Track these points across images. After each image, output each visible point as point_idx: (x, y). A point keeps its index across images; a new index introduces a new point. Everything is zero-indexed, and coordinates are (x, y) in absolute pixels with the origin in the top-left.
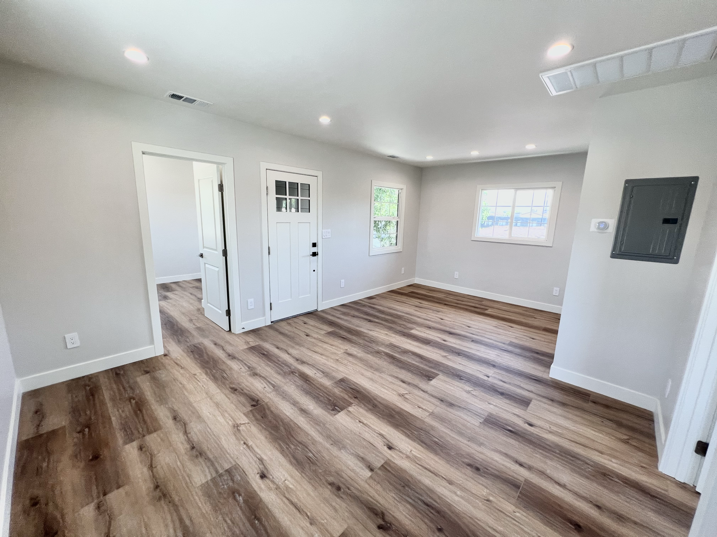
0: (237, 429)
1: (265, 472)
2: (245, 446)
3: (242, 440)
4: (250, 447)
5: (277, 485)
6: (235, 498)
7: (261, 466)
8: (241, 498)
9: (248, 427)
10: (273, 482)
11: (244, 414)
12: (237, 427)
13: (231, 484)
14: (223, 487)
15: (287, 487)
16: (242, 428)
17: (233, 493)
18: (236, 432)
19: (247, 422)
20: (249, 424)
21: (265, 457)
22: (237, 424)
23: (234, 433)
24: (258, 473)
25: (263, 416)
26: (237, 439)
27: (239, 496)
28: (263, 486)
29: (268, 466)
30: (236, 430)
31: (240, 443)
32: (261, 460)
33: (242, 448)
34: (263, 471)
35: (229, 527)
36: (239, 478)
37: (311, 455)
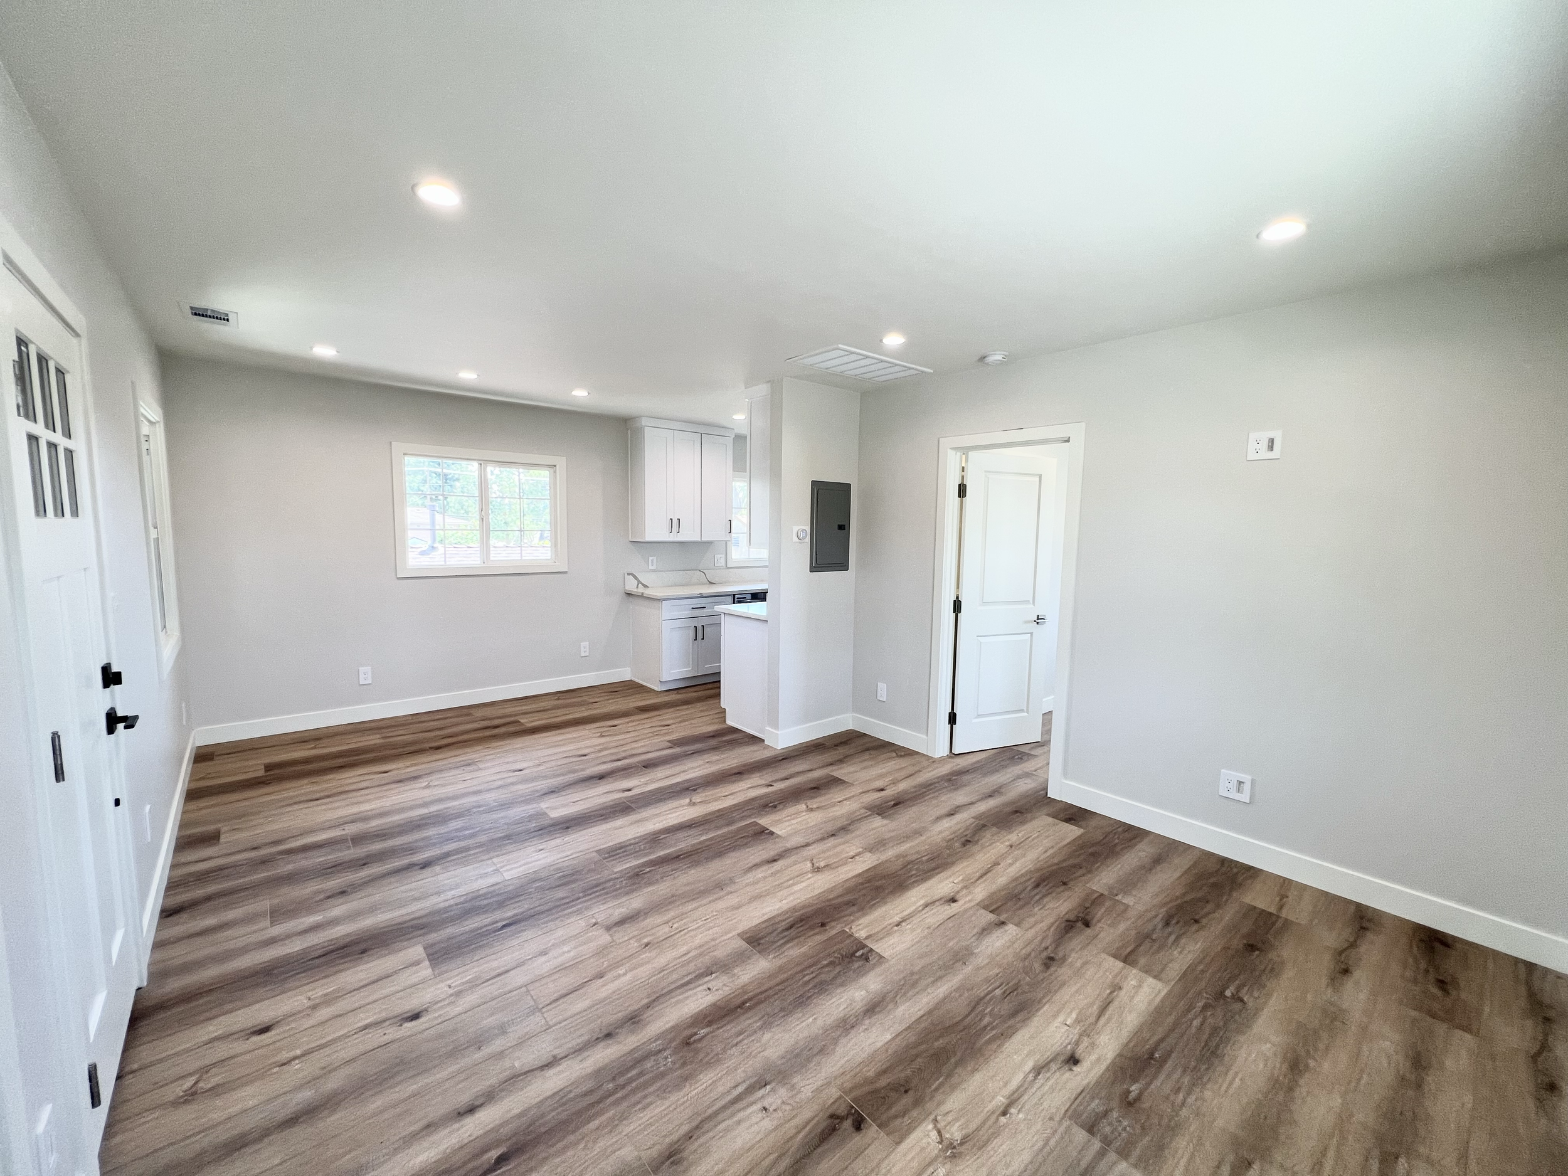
0: (961, 1144)
1: (1062, 1058)
2: (1013, 1110)
3: (997, 1119)
4: (1012, 1098)
5: (1081, 1035)
6: (1138, 1098)
7: (1053, 1067)
8: (1133, 1088)
9: (950, 1118)
10: (1077, 1043)
11: (898, 1143)
12: (954, 1148)
13: (1115, 1115)
14: (1128, 1128)
15: (1078, 1021)
16: (955, 1133)
17: (1130, 1104)
18: (974, 1145)
19: (931, 1126)
20: (939, 1118)
21: (1030, 1064)
22: (944, 1150)
23: (980, 1149)
24: (1071, 1070)
25: (903, 1089)
26: (996, 1135)
27: (1130, 1092)
28: (1093, 1057)
29: (1049, 1054)
30: (964, 1147)
31: (1005, 1126)
32: (1038, 1070)
33: (1021, 1116)
34: (1062, 1062)
35: (1189, 1093)
36: (1097, 1101)
37: (998, 992)
